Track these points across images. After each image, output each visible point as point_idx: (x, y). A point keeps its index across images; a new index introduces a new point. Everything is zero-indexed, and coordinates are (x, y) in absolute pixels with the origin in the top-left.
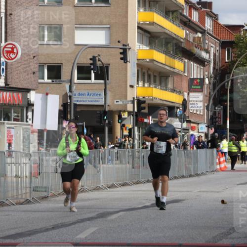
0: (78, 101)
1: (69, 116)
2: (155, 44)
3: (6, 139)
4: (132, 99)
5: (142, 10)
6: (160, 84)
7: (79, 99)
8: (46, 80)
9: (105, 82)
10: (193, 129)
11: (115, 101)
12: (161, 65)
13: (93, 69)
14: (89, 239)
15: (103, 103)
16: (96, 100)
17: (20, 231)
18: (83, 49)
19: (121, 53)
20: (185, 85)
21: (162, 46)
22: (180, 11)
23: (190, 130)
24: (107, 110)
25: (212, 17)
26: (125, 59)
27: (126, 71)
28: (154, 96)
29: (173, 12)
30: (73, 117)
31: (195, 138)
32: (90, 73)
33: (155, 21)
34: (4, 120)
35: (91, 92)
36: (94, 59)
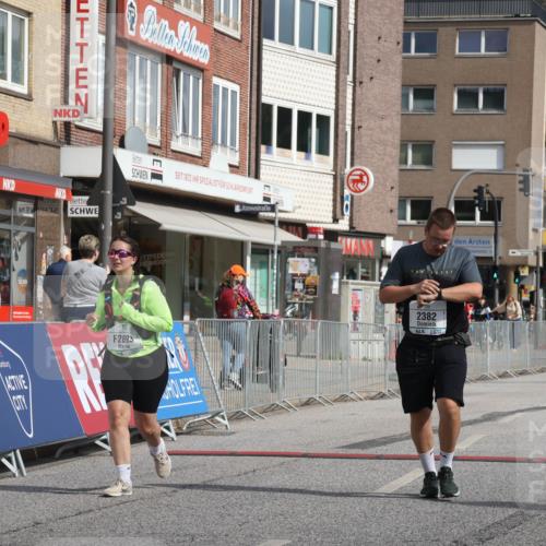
3: (350, 305)
4: (536, 249)
8: (409, 221)
9: (496, 224)
11: (511, 251)
13: (478, 205)
14: (471, 452)
16: (483, 249)
17: (371, 437)
18: (463, 177)
19: (520, 182)
24: (498, 263)
26: (526, 190)
32: (474, 211)
34: (348, 278)
35: (474, 238)
36: (479, 190)
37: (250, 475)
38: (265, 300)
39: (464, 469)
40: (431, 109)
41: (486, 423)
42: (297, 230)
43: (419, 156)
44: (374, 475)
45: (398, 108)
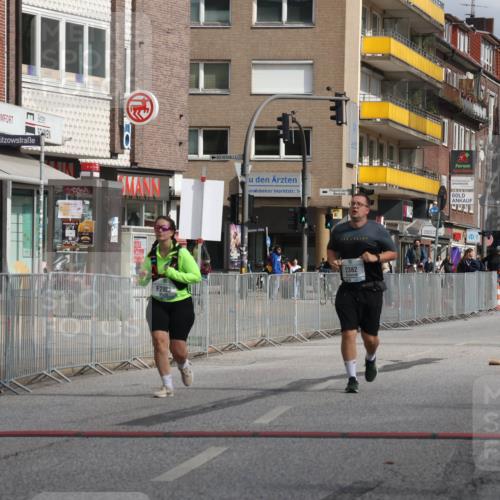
0: (255, 191)
1: (240, 216)
2: (392, 93)
3: (132, 255)
4: (350, 188)
5: (369, 34)
6: (400, 161)
7: (258, 188)
8: (201, 155)
9: (304, 161)
10: (456, 237)
11: (322, 190)
12: (402, 129)
13: (281, 136)
14: (276, 426)
15: (300, 195)
16: (288, 188)
17: (157, 411)
18: (266, 102)
19: (332, 109)
20: (444, 162)
21: (404, 96)
22: (437, 35)
23: (451, 240)
24: (306, 206)
25: (493, 45)
26: (338, 118)
27: (341, 138)
28: (388, 181)
29: (424, 37)
30: (247, 219)
31: (459, 253)
32: (278, 144)
33: (394, 52)
34: (129, 224)
35: (279, 176)
36: (284, 118)
37: (10, 459)
38: (29, 250)
39: (266, 447)
40: (227, 21)
41: (292, 393)
42: (67, 166)
43: (213, 77)
44: (161, 455)
45: (186, 20)
